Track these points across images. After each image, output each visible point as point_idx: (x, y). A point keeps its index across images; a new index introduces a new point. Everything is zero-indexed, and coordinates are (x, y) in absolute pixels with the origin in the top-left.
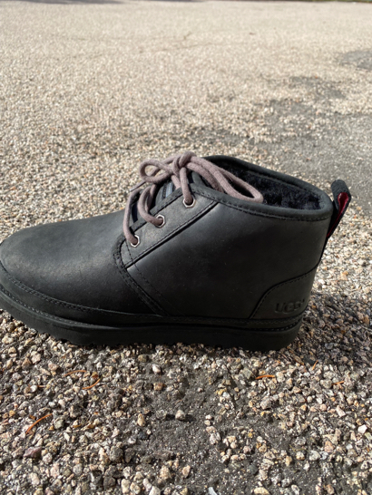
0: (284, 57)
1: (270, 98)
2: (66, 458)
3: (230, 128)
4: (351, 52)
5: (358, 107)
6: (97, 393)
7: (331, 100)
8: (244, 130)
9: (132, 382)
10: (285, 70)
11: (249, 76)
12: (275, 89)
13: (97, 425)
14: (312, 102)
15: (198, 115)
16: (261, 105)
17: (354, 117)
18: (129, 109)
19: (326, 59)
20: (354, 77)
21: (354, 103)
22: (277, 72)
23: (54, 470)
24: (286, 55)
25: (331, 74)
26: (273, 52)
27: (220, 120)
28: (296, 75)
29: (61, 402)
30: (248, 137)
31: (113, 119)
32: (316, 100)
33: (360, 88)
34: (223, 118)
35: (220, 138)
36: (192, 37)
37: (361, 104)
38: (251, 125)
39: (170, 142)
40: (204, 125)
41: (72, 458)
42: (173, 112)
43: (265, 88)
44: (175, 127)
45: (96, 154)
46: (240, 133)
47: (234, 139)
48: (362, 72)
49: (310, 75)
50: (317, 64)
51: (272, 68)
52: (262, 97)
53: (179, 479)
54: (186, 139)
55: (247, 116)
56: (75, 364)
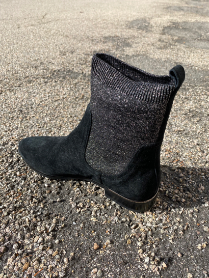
0: (99, 25)
1: (93, 50)
2: (12, 224)
3: (73, 69)
4: (134, 21)
5: (137, 51)
6: (21, 199)
7: (124, 49)
8: (81, 69)
9: (36, 192)
10: (100, 33)
11: (81, 38)
12: (96, 44)
13: (23, 211)
14: (115, 51)
15: (55, 63)
16: (88, 54)
17: (136, 56)
18: (16, 64)
19: (122, 26)
20: (136, 34)
21: (135, 49)
22: (96, 35)
23: (7, 230)
24: (101, 24)
25: (124, 33)
26: (94, 23)
27: (68, 65)
28: (106, 36)
29: (5, 205)
30: (83, 73)
31: (8, 70)
32: (117, 49)
33: (139, 40)
34: (69, 64)
35: (68, 75)
36: (48, 16)
37: (139, 49)
38: (84, 66)
39: (42, 80)
40: (59, 69)
41: (14, 224)
42: (41, 63)
43: (91, 45)
44: (43, 71)
45: (2, 91)
46: (78, 71)
47: (76, 75)
48: (140, 32)
49: (113, 35)
50: (117, 28)
51: (93, 33)
52: (89, 50)
53: (60, 222)
54: (50, 77)
55: (82, 62)
56: (9, 190)
